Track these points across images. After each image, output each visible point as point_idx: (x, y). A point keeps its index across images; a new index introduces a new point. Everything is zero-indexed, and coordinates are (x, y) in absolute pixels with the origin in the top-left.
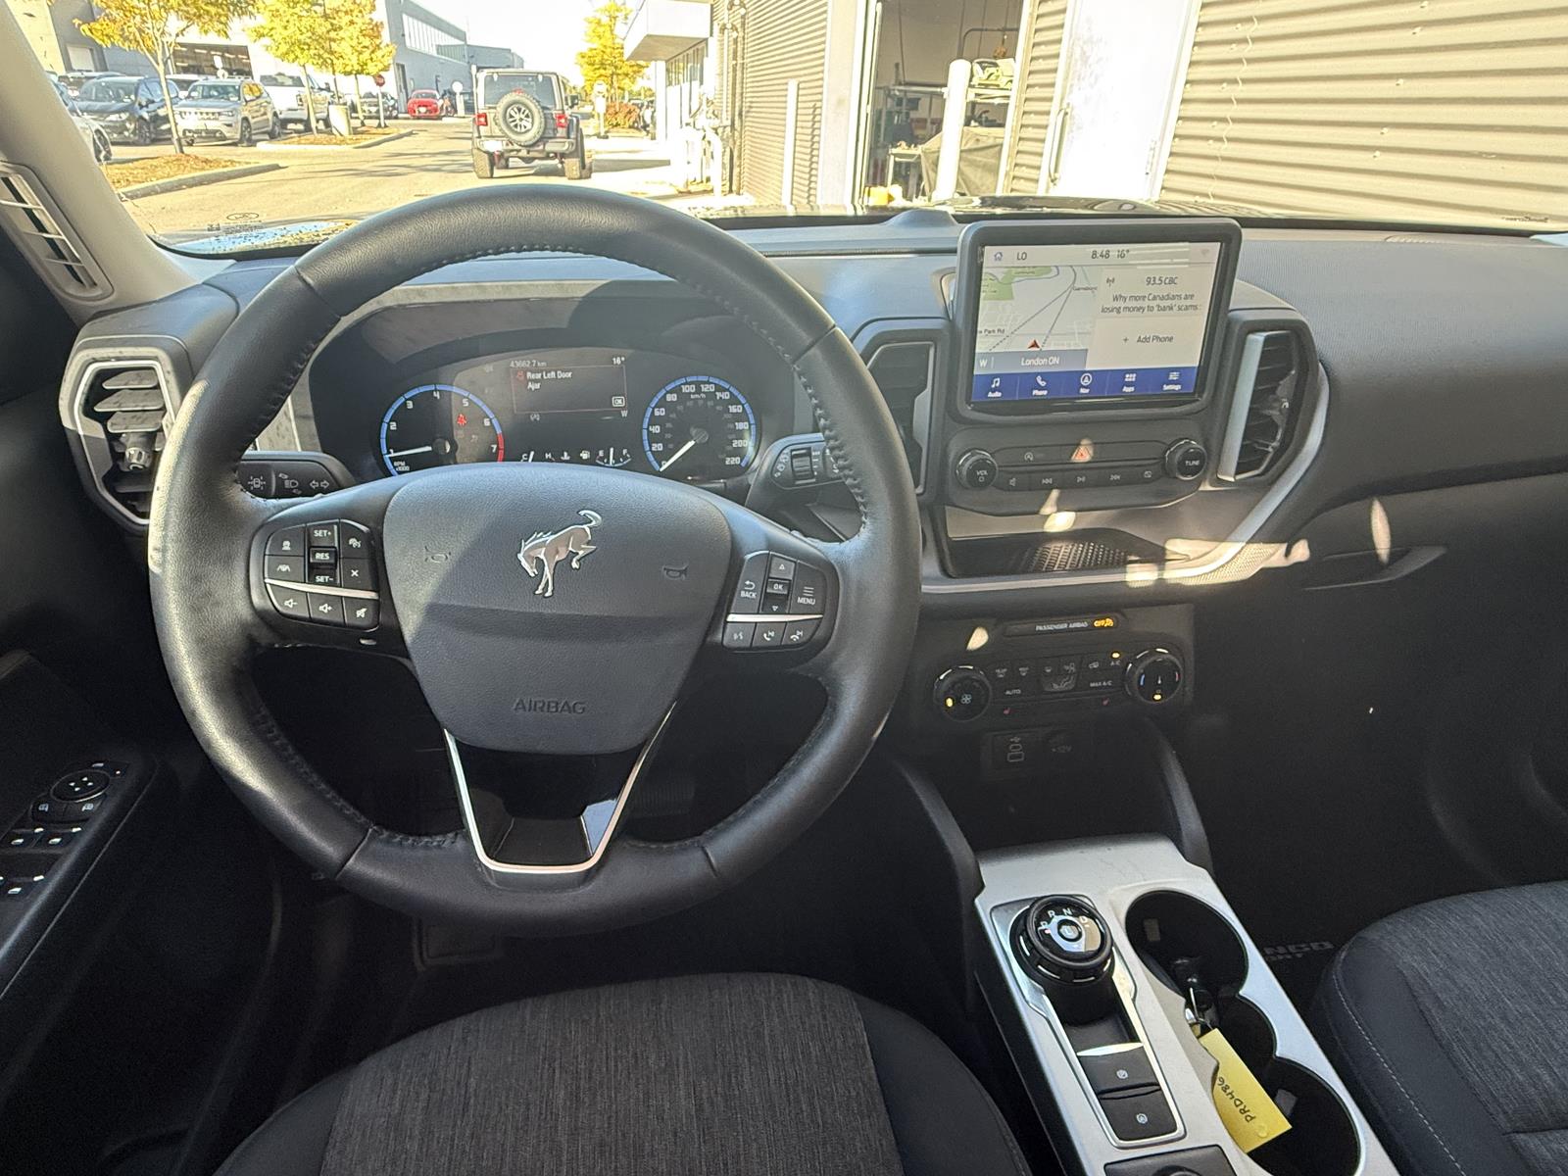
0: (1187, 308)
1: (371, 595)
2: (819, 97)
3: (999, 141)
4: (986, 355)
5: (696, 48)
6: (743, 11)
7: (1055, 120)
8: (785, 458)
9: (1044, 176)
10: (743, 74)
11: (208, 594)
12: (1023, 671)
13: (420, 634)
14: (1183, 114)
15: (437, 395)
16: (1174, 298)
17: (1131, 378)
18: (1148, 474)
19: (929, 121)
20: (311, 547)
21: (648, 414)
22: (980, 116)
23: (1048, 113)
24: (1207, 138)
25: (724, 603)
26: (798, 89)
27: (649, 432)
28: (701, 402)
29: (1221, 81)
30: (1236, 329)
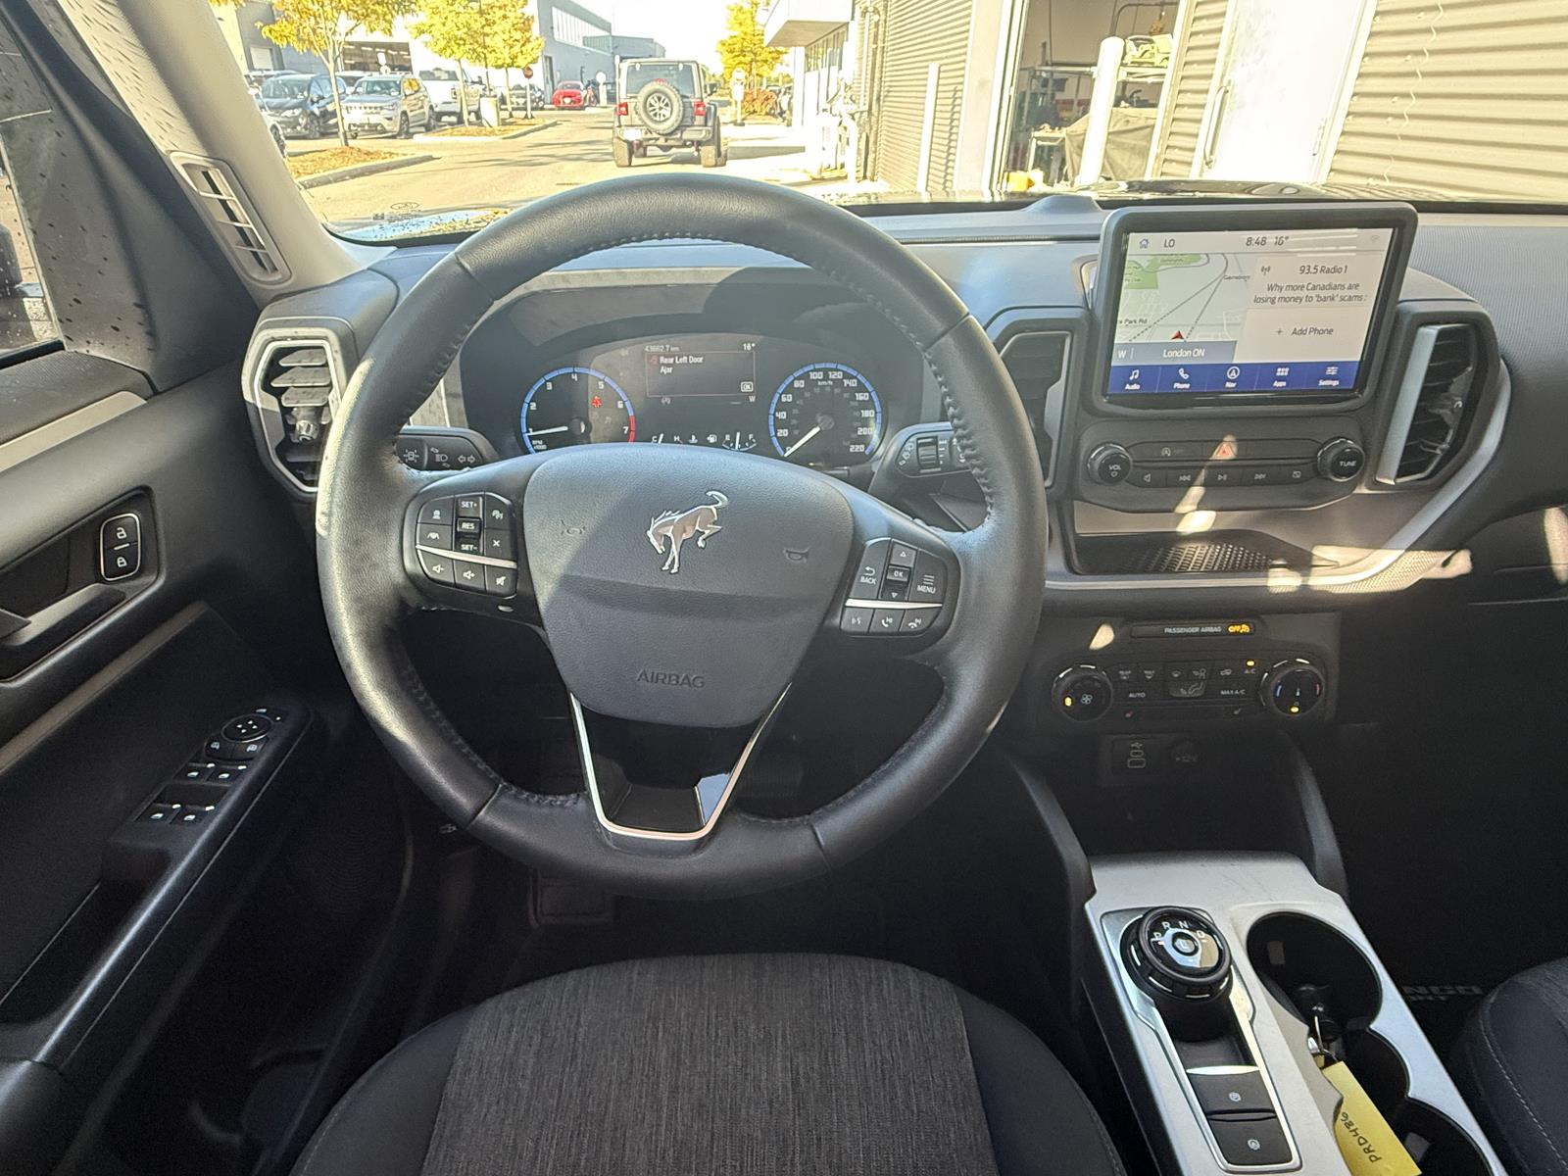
0: (1350, 299)
1: (511, 565)
2: (960, 80)
3: (1151, 122)
4: (1125, 346)
5: (836, 33)
7: (1213, 99)
8: (911, 446)
9: (1198, 158)
10: (883, 57)
11: (365, 557)
12: (1149, 674)
13: (553, 602)
14: (1359, 89)
15: (575, 377)
16: (1336, 287)
17: (1282, 372)
18: (1297, 474)
19: (1076, 102)
20: (459, 518)
21: (775, 400)
22: (1132, 96)
23: (1206, 92)
24: (1385, 115)
25: (845, 586)
26: (939, 72)
27: (776, 418)
28: (828, 389)
29: (1405, 53)
30: (1406, 321)
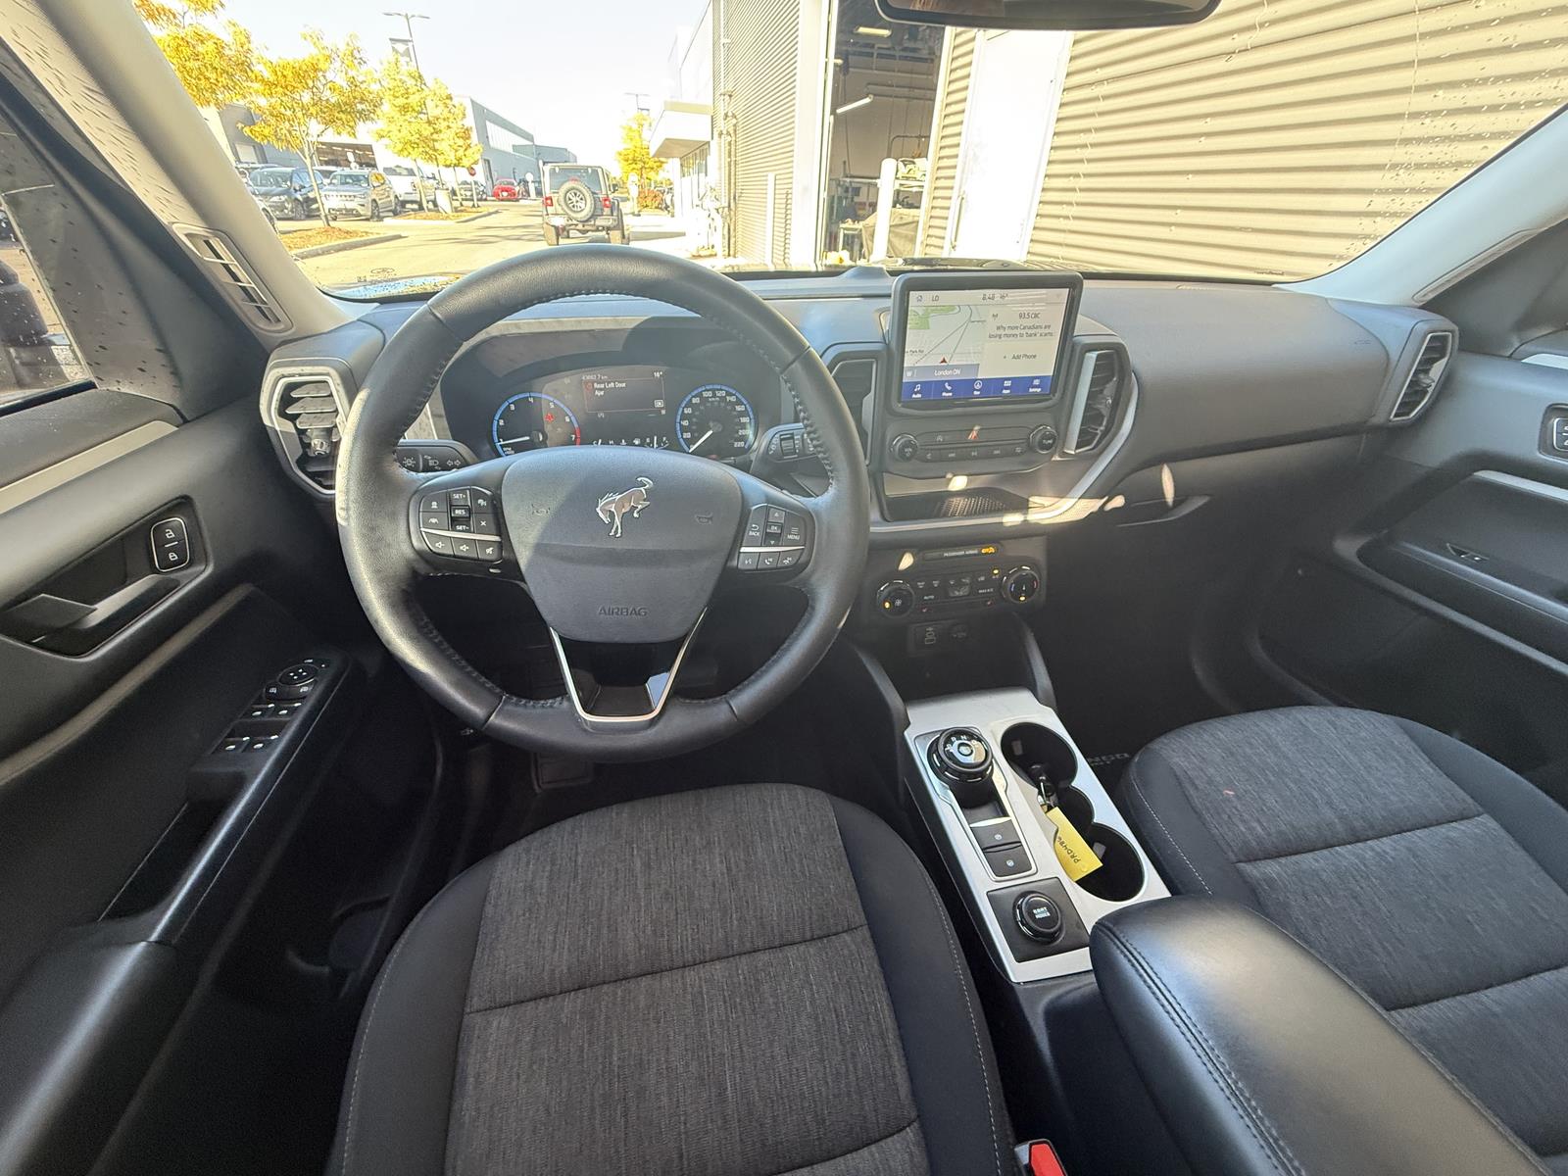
1: (497, 538)
3: (916, 219)
4: (911, 369)
5: (700, 150)
6: (734, 121)
7: (954, 204)
8: (776, 440)
9: (947, 244)
10: (736, 168)
11: (380, 539)
12: (936, 583)
13: (530, 564)
14: (1043, 199)
15: (531, 400)
16: (1037, 328)
17: (1007, 384)
18: (1018, 450)
19: (867, 204)
20: (452, 506)
21: (680, 412)
22: (903, 200)
23: (950, 198)
24: (1058, 217)
25: (738, 540)
26: (775, 180)
27: (681, 425)
28: (716, 404)
29: (1069, 175)
30: (1078, 349)
